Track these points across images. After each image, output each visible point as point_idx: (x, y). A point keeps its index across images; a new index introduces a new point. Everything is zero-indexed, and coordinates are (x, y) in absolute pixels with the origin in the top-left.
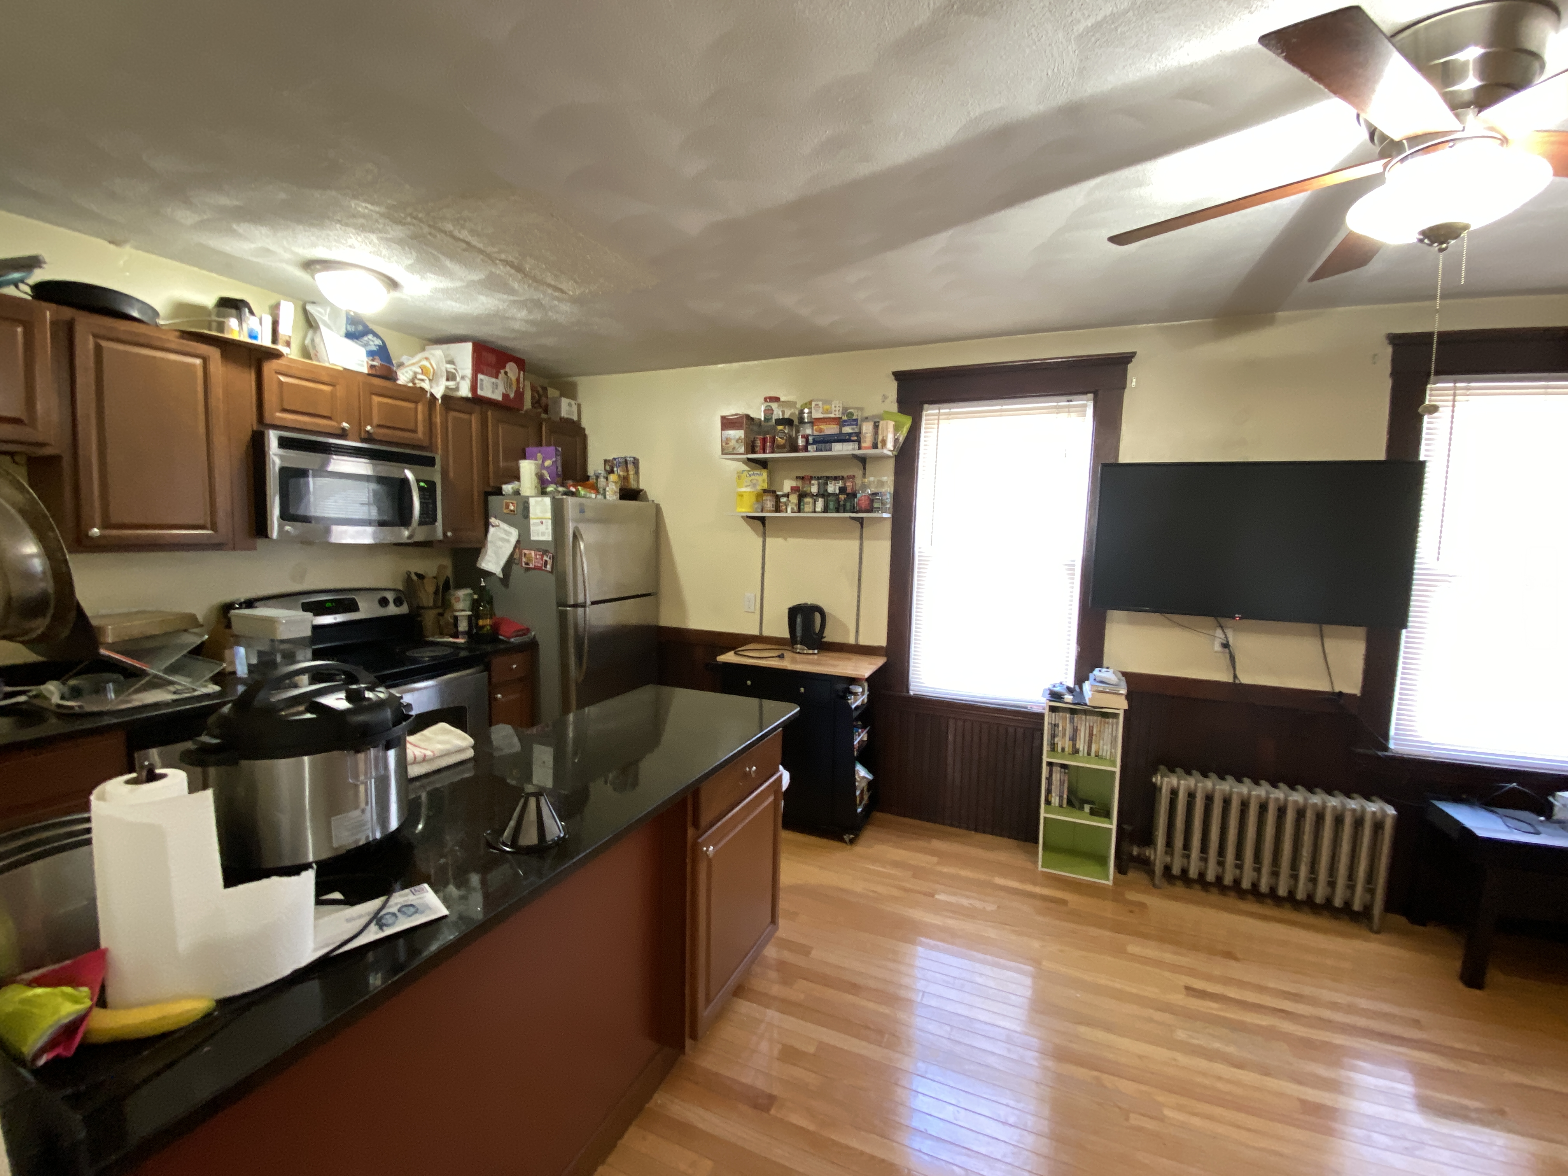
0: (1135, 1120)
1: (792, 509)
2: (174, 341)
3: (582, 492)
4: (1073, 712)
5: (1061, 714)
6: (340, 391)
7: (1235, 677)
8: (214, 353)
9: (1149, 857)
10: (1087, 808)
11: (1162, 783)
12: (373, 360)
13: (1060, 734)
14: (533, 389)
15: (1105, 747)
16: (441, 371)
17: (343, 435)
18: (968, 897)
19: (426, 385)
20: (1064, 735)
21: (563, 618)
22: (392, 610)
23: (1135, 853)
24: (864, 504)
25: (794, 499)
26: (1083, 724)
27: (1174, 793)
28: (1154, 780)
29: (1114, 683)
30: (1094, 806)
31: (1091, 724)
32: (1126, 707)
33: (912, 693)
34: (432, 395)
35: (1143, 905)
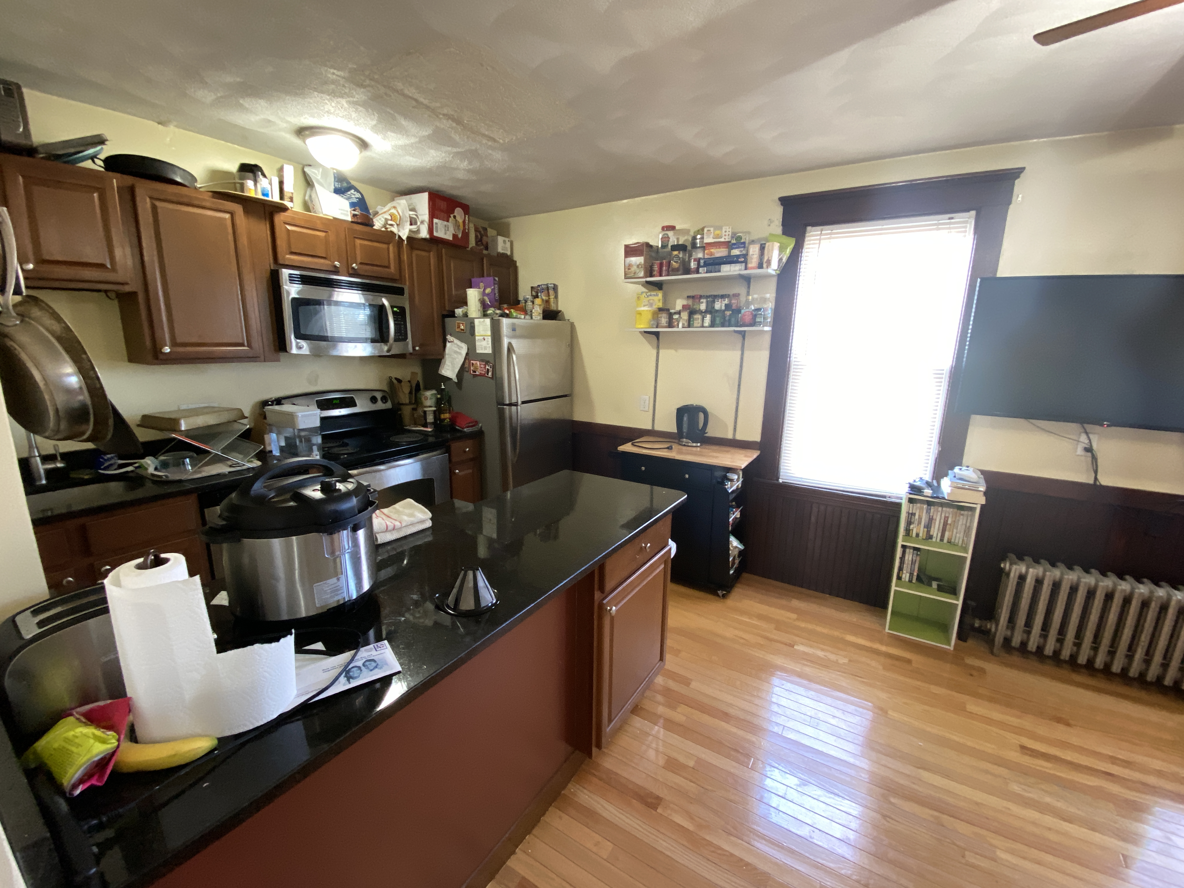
0: (971, 858)
1: (683, 324)
2: (209, 201)
3: (515, 314)
4: (929, 504)
5: (919, 505)
6: (332, 238)
7: (1096, 479)
8: (238, 209)
9: (990, 630)
10: (935, 584)
11: (1010, 570)
12: (354, 210)
13: (916, 522)
14: (476, 230)
15: (958, 535)
16: (406, 217)
17: (336, 271)
18: (822, 650)
19: (395, 229)
20: (919, 523)
21: (501, 413)
22: (380, 406)
23: (977, 625)
24: (748, 319)
25: (685, 315)
26: (939, 515)
27: (1022, 578)
28: (1002, 565)
29: (975, 481)
30: (942, 584)
31: (947, 515)
32: (984, 502)
33: (781, 481)
34: (399, 237)
35: (982, 671)
